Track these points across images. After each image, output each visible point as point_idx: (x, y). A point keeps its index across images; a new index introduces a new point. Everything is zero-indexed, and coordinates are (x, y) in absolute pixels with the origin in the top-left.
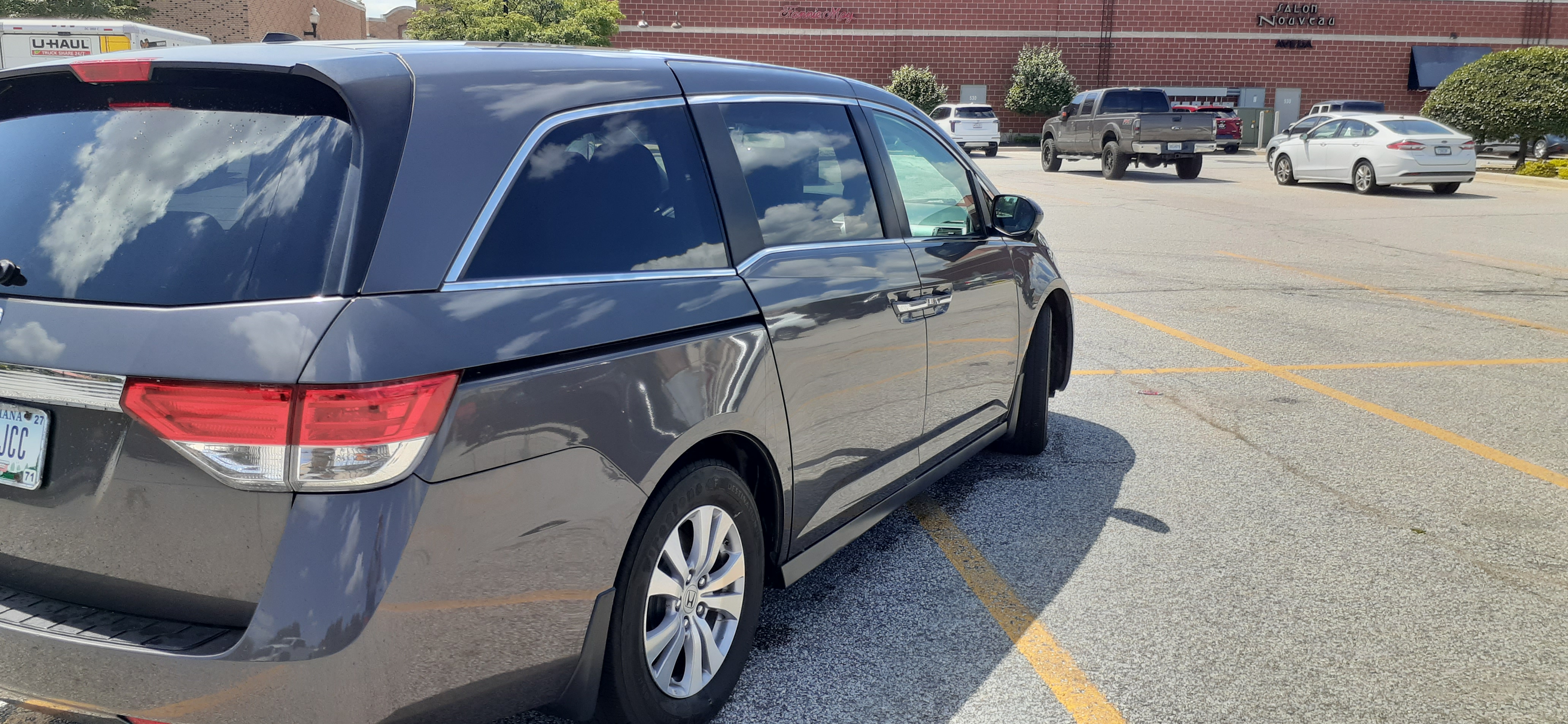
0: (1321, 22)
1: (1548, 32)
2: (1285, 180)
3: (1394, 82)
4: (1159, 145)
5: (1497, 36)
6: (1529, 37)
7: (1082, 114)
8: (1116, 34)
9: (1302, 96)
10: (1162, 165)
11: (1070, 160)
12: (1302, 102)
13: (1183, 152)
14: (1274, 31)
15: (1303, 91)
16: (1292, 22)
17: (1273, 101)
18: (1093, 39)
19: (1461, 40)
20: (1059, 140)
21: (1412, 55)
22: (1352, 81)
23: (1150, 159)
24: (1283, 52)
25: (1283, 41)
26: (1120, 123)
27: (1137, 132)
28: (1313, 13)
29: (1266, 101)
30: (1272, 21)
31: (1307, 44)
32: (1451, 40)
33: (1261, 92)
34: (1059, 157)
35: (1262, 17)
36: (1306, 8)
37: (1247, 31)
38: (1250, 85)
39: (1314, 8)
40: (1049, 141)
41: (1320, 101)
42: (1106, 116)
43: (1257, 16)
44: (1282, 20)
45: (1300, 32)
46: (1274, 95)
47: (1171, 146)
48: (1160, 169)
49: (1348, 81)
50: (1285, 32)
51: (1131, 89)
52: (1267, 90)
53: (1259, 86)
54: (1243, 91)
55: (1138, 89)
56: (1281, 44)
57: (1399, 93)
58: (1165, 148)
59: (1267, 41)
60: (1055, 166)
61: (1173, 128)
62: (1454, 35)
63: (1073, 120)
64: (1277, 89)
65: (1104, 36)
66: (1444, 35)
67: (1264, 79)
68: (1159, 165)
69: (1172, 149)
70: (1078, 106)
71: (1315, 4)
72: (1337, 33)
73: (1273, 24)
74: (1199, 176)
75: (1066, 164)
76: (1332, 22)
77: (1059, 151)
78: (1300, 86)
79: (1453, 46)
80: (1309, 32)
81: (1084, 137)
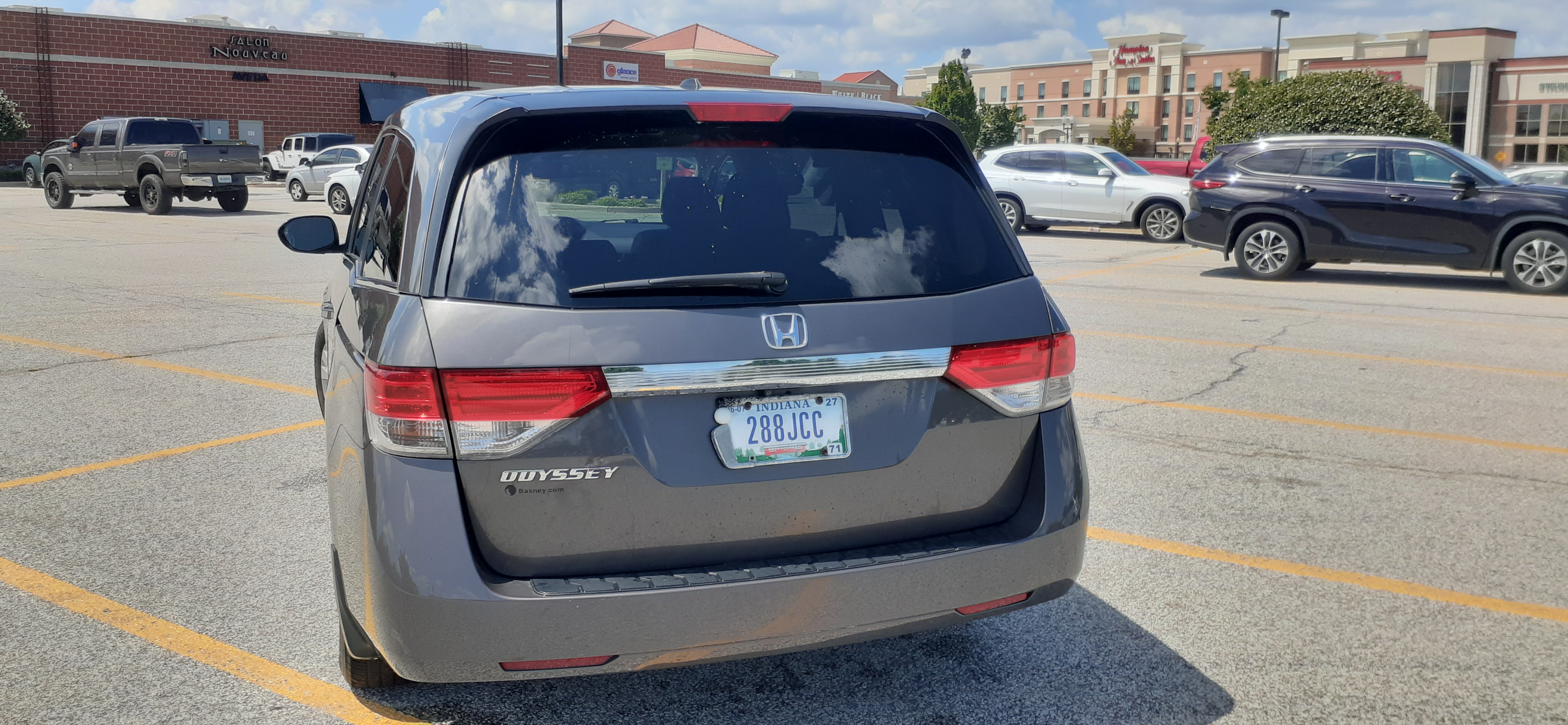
0: (275, 56)
1: (468, 75)
2: (342, 209)
3: (347, 116)
4: (209, 178)
5: (429, 77)
6: (453, 79)
7: (101, 144)
8: (54, 58)
9: (265, 129)
10: (206, 198)
11: (82, 195)
12: (265, 134)
13: (233, 184)
14: (229, 63)
15: (265, 123)
16: (246, 55)
17: (237, 133)
18: (27, 61)
19: (400, 79)
20: (70, 173)
21: (360, 91)
22: (310, 114)
23: (195, 193)
24: (240, 85)
25: (239, 73)
26: (160, 155)
27: (185, 164)
28: (266, 47)
29: (231, 133)
30: (226, 53)
31: (263, 78)
32: (392, 79)
33: (225, 124)
34: (71, 191)
35: (215, 48)
36: (258, 41)
37: (201, 62)
38: (212, 117)
39: (266, 41)
40: (55, 175)
41: (292, 134)
42: (134, 148)
43: (211, 47)
44: (236, 53)
45: (255, 65)
46: (237, 128)
47: (221, 179)
48: (204, 203)
49: (306, 114)
50: (240, 64)
51: (157, 119)
52: (230, 122)
53: (221, 118)
54: (206, 122)
55: (165, 119)
56: (237, 76)
57: (354, 126)
58: (215, 180)
59: (223, 72)
60: (66, 203)
61: (221, 160)
62: (393, 74)
63: (87, 151)
64: (239, 121)
65: (41, 58)
66: (384, 73)
67: (225, 111)
68: (202, 198)
69: (222, 182)
70: (93, 134)
71: (267, 38)
72: (291, 67)
73: (228, 56)
74: (246, 209)
75: (78, 201)
76: (284, 57)
77: (70, 185)
78: (261, 118)
79: (394, 84)
80: (264, 65)
81: (111, 171)
